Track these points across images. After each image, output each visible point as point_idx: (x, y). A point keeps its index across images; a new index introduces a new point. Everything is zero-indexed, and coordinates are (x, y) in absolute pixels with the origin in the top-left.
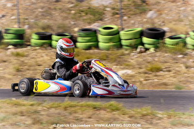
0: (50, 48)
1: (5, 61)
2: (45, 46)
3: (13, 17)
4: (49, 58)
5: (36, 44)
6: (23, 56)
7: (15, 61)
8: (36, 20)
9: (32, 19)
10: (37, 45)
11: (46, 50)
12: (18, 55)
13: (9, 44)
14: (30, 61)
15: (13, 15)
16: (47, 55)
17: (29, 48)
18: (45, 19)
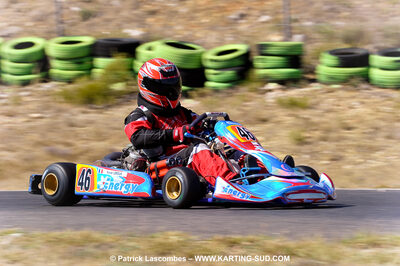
0: (365, 86)
1: (264, 121)
2: (354, 81)
3: (265, 18)
4: (369, 110)
5: (332, 78)
6: (305, 107)
7: (290, 120)
8: (318, 22)
9: (308, 20)
10: (333, 80)
11: (358, 90)
12: (293, 104)
13: (267, 80)
14: (323, 119)
15: (263, 12)
16: (363, 103)
17: (315, 86)
18: (338, 19)
